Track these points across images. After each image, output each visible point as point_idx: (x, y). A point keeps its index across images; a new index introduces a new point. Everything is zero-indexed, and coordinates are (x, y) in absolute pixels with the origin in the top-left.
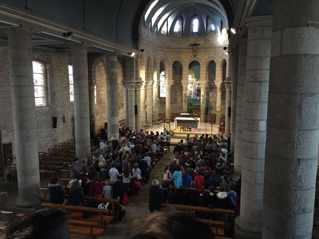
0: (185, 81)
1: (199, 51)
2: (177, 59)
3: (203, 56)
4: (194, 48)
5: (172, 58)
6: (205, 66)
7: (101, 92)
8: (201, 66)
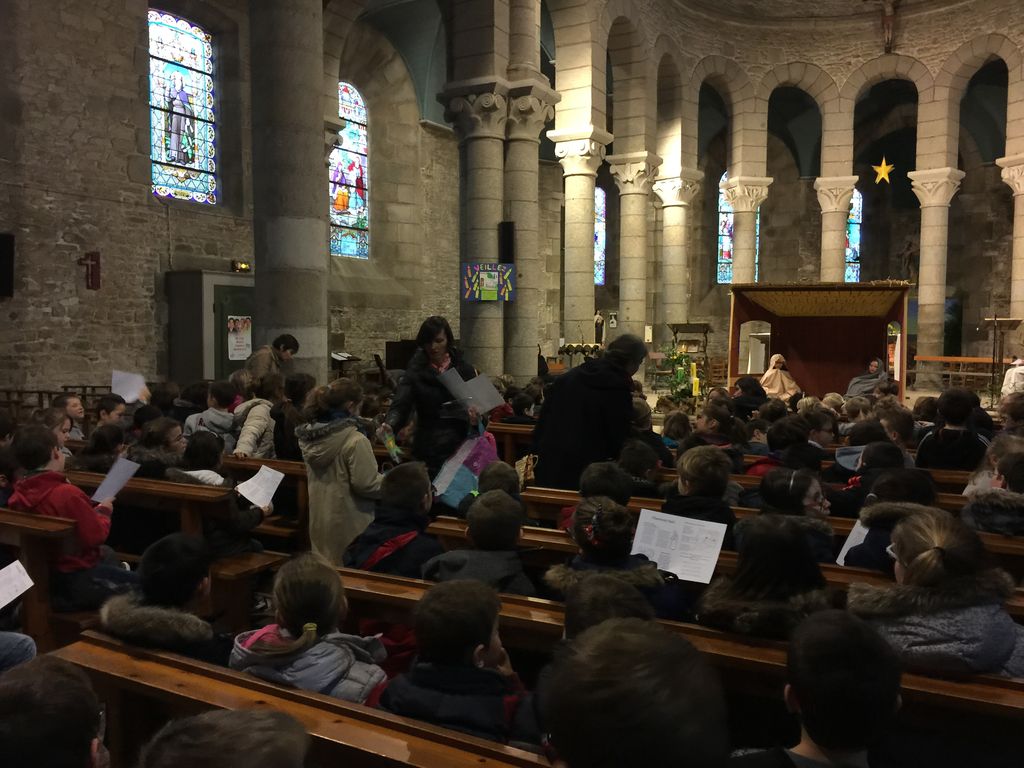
0: (835, 179)
1: (908, 22)
2: (794, 75)
3: (934, 43)
4: (883, 11)
5: (768, 68)
6: (943, 94)
7: (394, 208)
8: (922, 98)
